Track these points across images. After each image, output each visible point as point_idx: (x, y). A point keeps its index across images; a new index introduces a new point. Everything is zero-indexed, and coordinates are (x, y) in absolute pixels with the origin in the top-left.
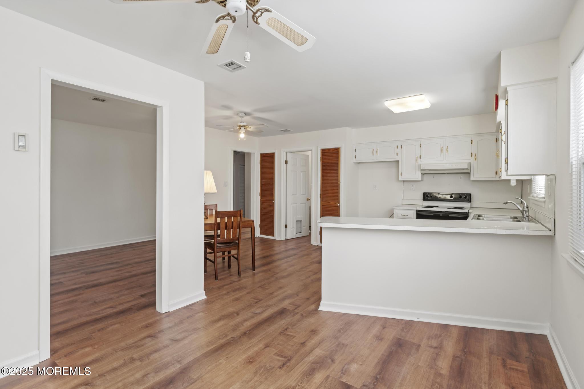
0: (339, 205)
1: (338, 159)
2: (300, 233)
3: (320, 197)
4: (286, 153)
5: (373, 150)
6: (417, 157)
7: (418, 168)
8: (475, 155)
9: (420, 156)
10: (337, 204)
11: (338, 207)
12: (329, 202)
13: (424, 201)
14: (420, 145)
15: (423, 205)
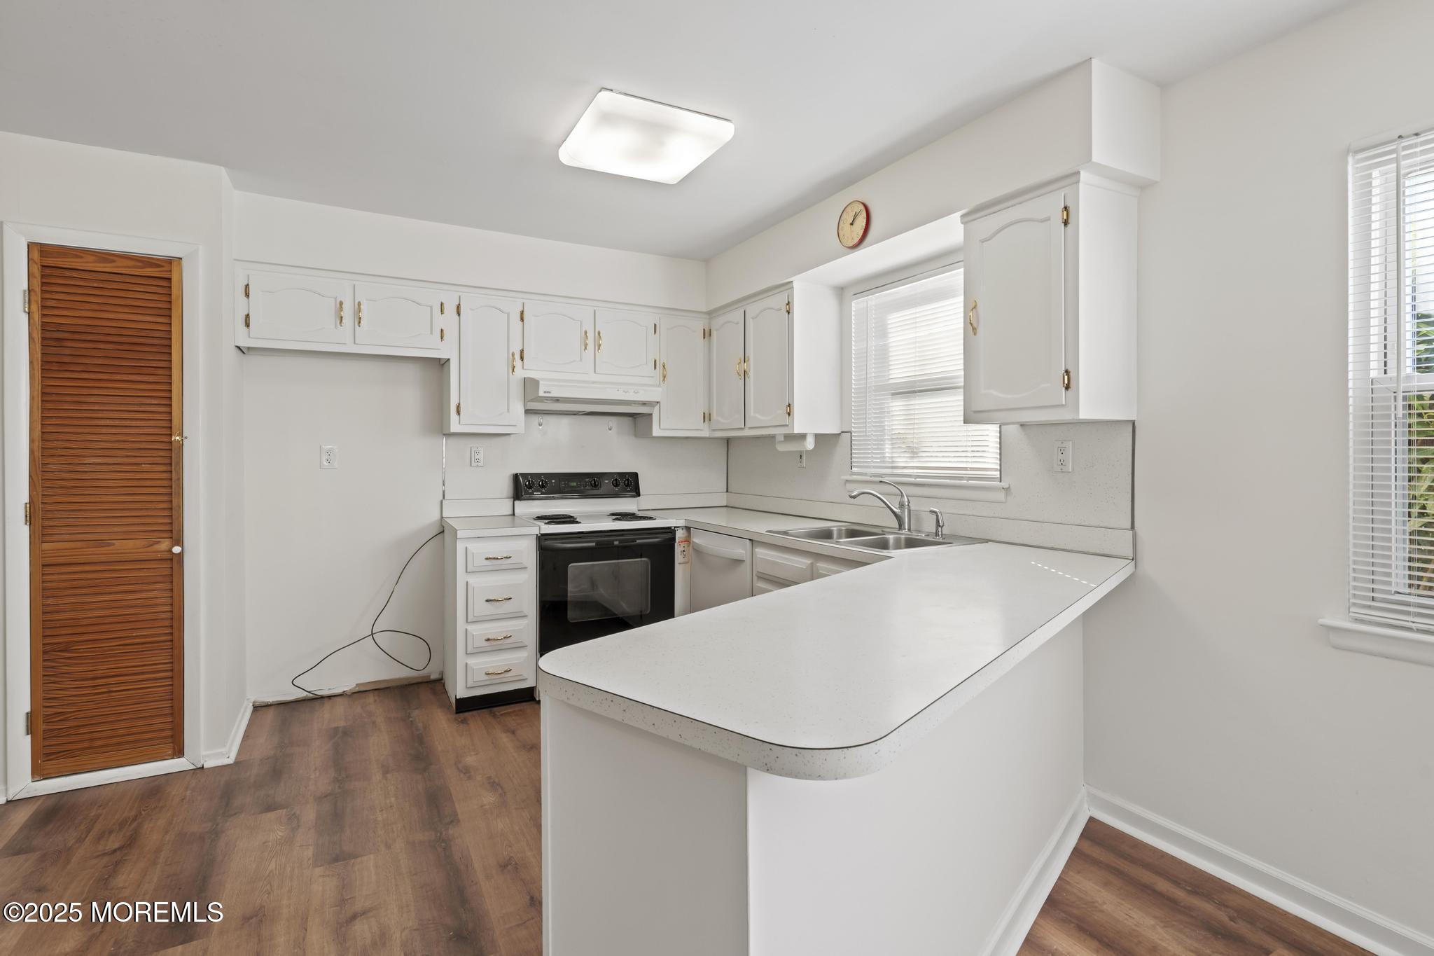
0: (177, 550)
3: (31, 520)
5: (341, 303)
6: (513, 355)
7: (516, 390)
8: (664, 366)
9: (522, 352)
10: (164, 545)
11: (171, 560)
12: (100, 543)
13: (517, 503)
14: (522, 313)
15: (514, 515)
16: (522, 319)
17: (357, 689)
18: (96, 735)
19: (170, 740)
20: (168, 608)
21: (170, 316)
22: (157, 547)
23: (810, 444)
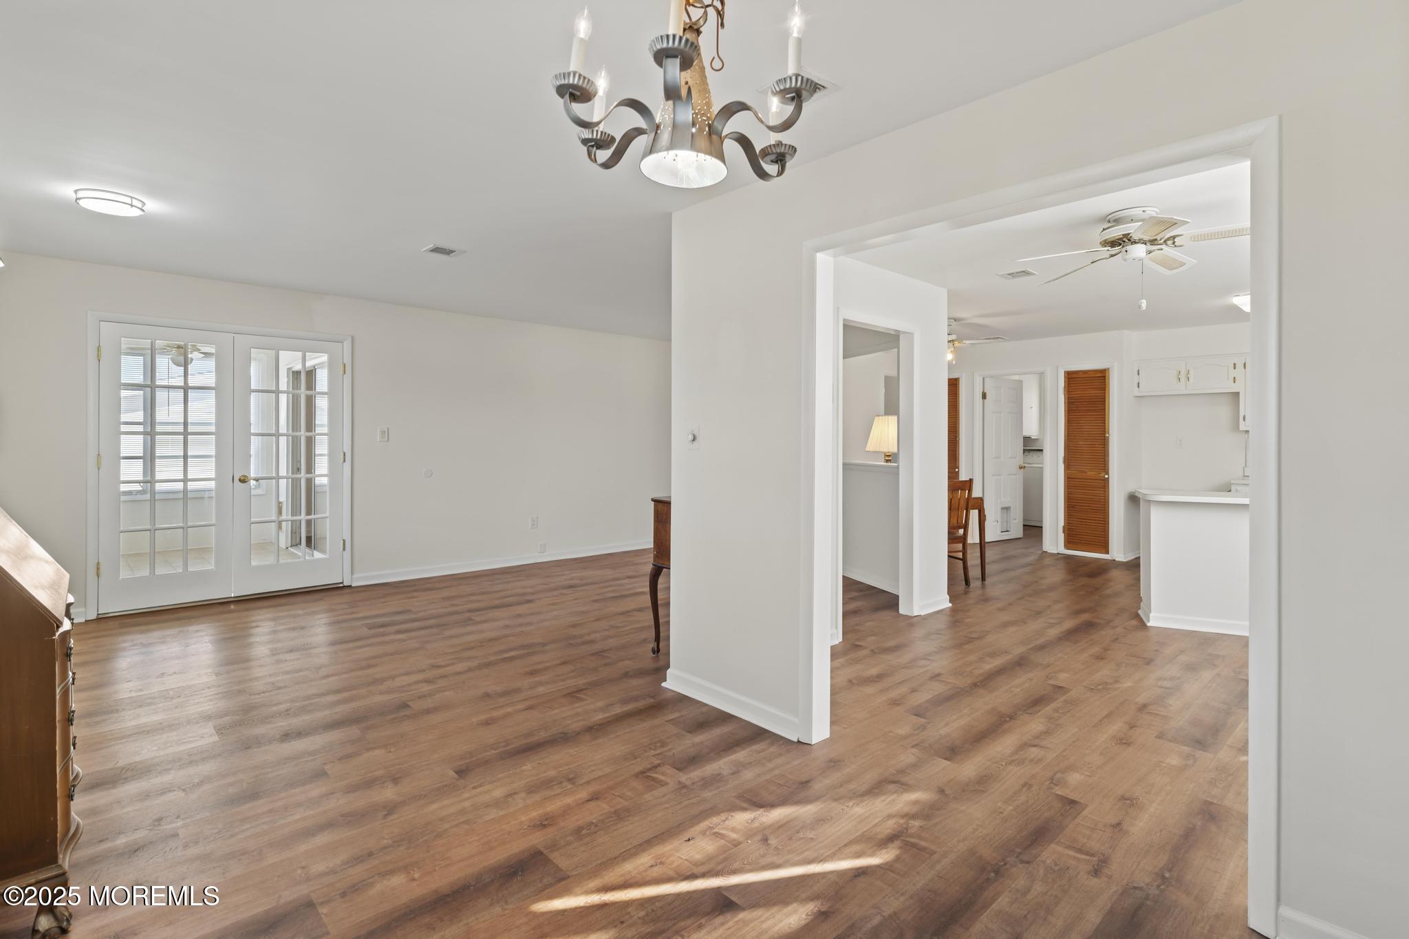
0: (1106, 476)
1: (1105, 390)
2: (1008, 531)
3: (1064, 462)
4: (984, 379)
5: (1180, 372)
10: (1102, 474)
11: (1105, 480)
12: (1085, 471)
18: (1082, 539)
20: (1104, 498)
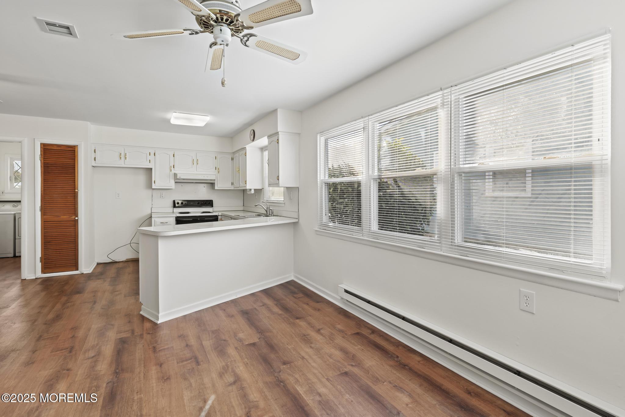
0: (77, 218)
3: (41, 210)
5: (121, 154)
6: (171, 166)
7: (172, 176)
8: (218, 169)
9: (174, 165)
10: (73, 217)
11: (75, 221)
12: (58, 216)
13: (174, 208)
14: (174, 155)
15: (173, 212)
16: (174, 156)
17: (127, 260)
18: (57, 264)
19: (75, 266)
20: (74, 233)
21: (75, 160)
22: (72, 218)
23: (253, 192)
